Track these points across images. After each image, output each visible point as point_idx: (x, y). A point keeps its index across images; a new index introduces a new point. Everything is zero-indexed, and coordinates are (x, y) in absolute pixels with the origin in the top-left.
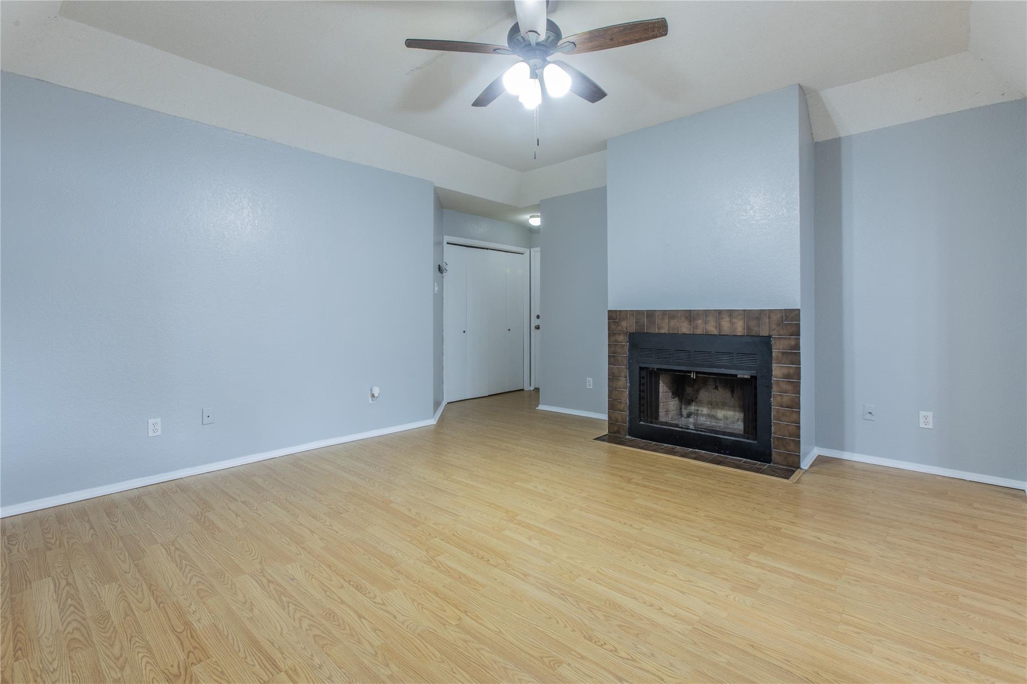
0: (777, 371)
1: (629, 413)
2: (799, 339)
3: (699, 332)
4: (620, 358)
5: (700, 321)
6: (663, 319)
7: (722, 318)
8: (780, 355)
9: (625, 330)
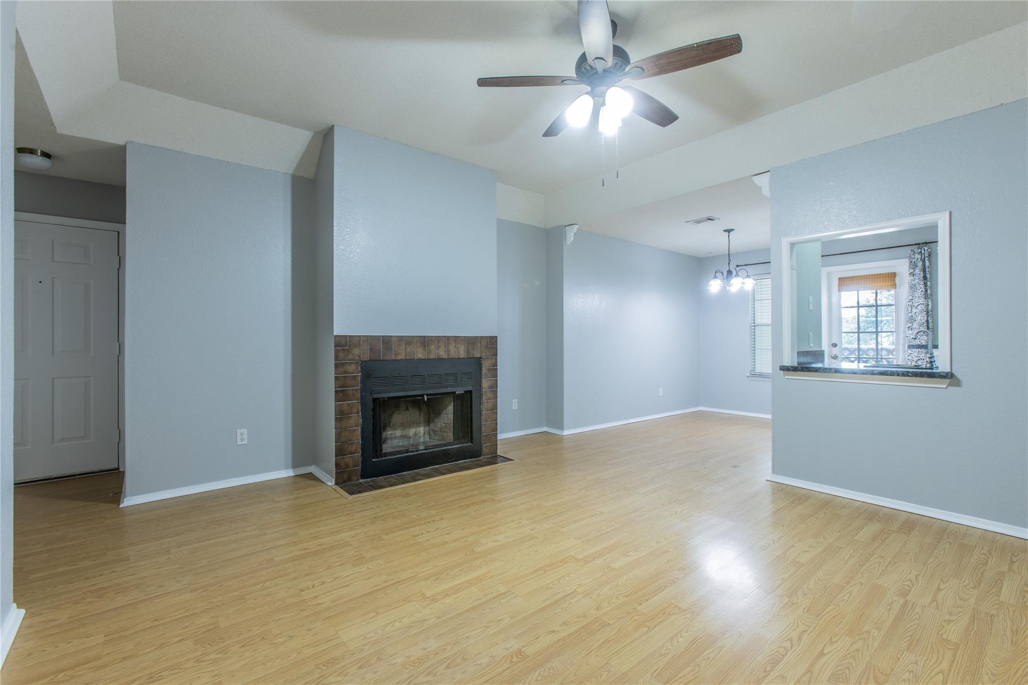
0: (485, 384)
1: (362, 453)
2: (497, 358)
3: (432, 356)
4: (350, 392)
5: (433, 347)
6: (400, 345)
7: (450, 344)
8: (487, 371)
9: (357, 358)
